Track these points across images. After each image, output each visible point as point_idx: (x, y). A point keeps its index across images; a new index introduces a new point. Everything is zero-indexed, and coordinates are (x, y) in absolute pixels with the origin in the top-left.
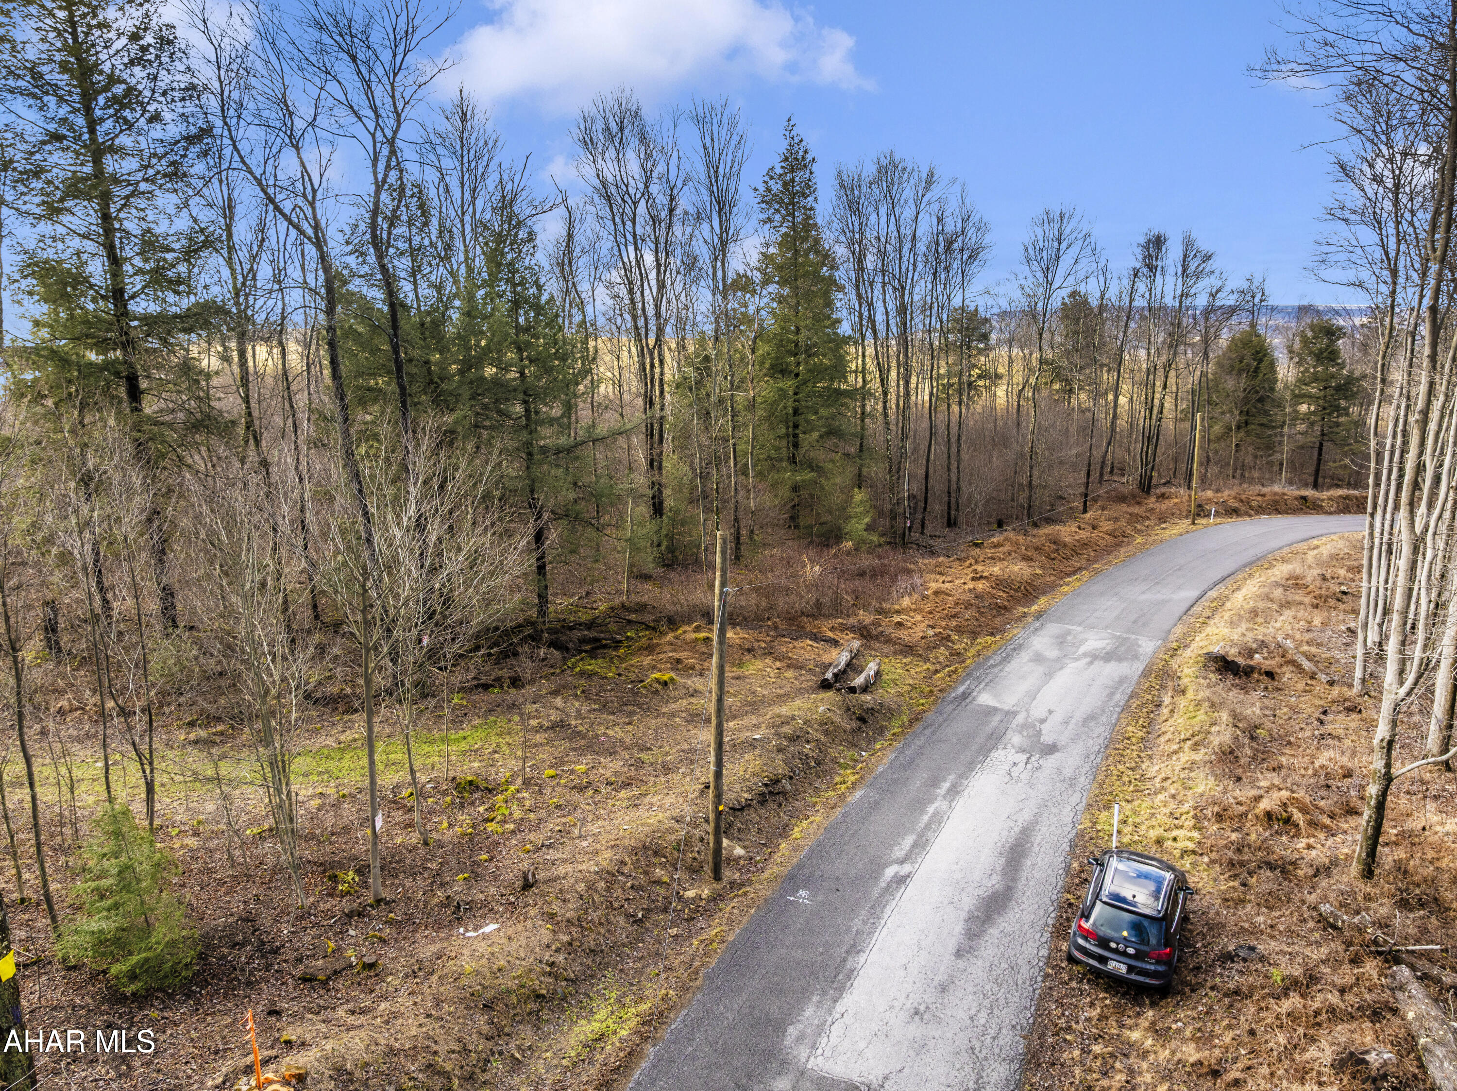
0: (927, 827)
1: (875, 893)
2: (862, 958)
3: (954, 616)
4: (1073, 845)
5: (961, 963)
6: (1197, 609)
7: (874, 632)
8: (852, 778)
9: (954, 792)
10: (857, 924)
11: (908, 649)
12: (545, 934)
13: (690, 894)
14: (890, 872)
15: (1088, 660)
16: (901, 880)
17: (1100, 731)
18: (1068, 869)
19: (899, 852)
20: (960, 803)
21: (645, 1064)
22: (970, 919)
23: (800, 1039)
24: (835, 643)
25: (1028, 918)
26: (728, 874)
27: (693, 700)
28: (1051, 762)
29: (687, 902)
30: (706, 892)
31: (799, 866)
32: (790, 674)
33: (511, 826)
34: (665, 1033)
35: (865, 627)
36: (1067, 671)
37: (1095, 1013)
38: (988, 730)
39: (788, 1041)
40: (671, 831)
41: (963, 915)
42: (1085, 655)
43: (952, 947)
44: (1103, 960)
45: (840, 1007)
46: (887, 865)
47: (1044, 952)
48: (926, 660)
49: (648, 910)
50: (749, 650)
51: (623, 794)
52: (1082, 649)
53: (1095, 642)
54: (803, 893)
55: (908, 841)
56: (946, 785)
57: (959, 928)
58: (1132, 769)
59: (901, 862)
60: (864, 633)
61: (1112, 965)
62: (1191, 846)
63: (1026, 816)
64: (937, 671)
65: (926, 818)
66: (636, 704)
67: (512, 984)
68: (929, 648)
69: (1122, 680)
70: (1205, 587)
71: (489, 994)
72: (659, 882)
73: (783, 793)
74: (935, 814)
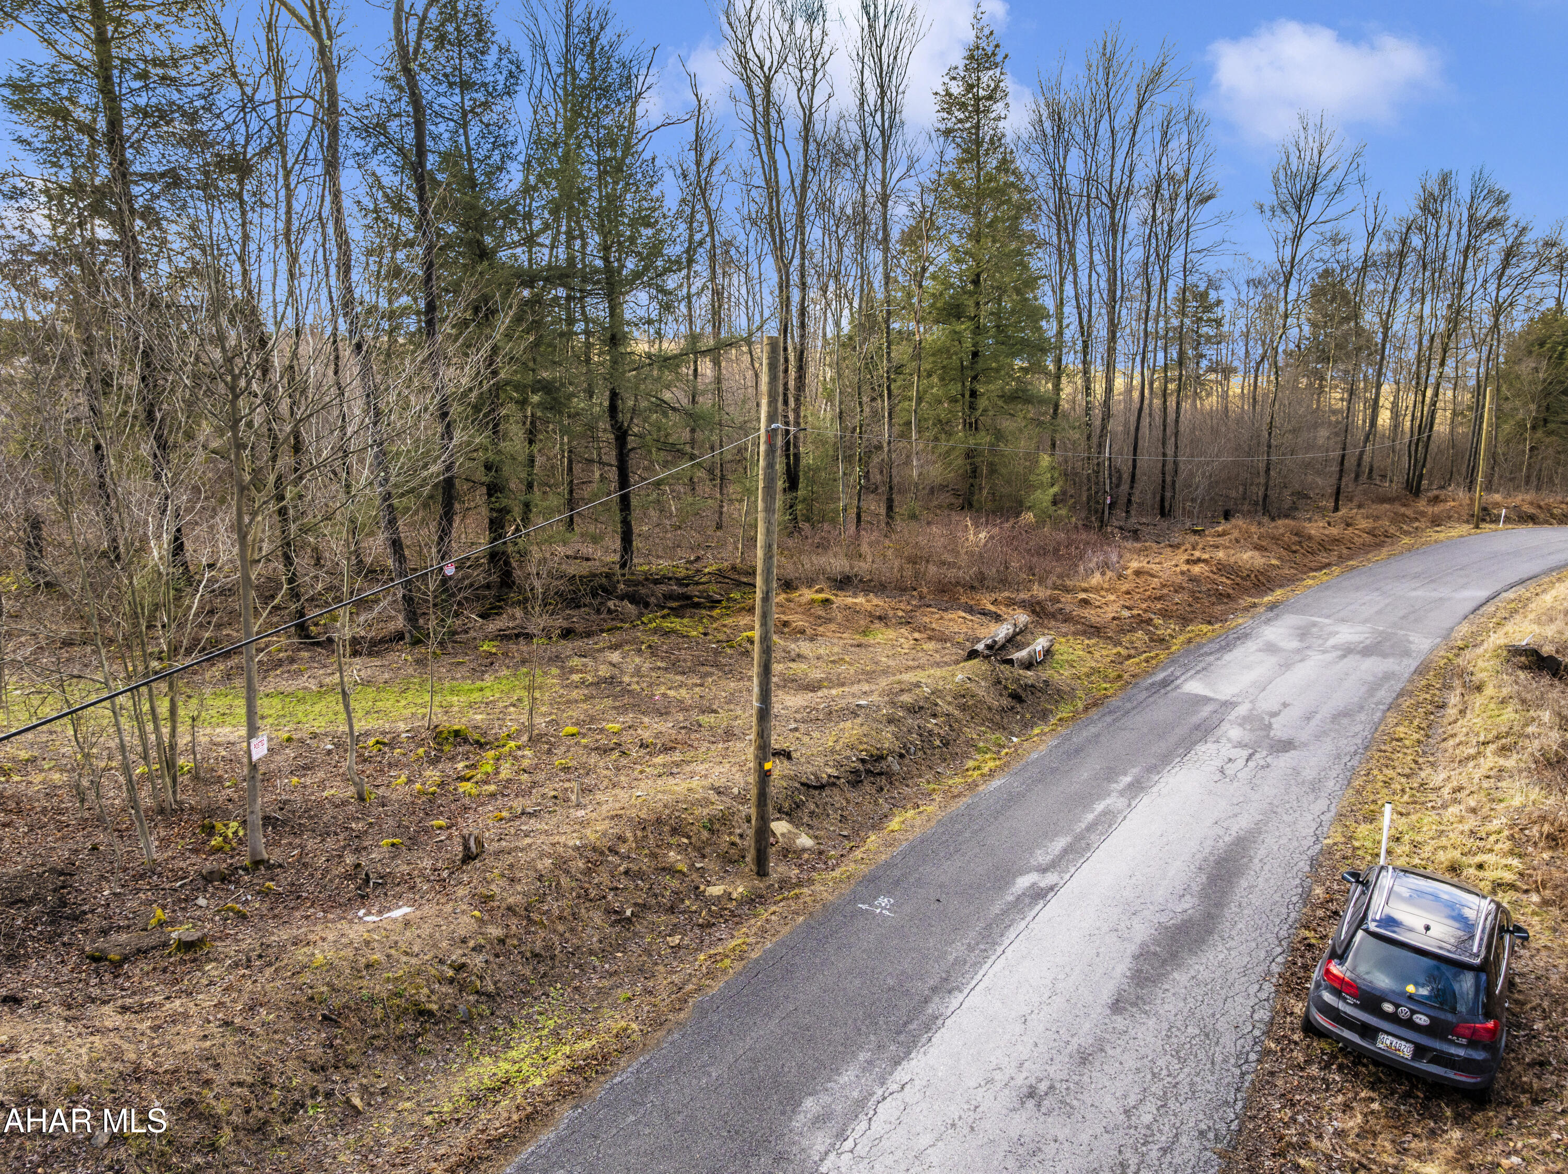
0: (1091, 828)
1: (996, 909)
2: (955, 1000)
3: (1159, 599)
4: (1315, 864)
5: (1120, 1022)
6: (1490, 608)
7: (1051, 608)
8: (991, 764)
9: (1137, 788)
10: (957, 950)
11: (1095, 630)
12: (466, 924)
13: (716, 890)
14: (1023, 882)
15: (1340, 653)
16: (1039, 895)
17: (1360, 728)
18: (1306, 897)
19: (1042, 857)
20: (1144, 803)
21: (547, 1136)
22: (1143, 955)
23: (820, 1120)
24: (998, 618)
25: (1238, 961)
26: (778, 869)
27: (791, 665)
28: (1284, 761)
29: (708, 902)
30: (739, 890)
31: (889, 865)
32: (930, 646)
33: (492, 788)
34: (599, 1090)
35: (1039, 603)
36: (1309, 663)
37: (1354, 1123)
38: (1195, 719)
39: (799, 1121)
40: (707, 802)
41: (1132, 948)
42: (1335, 647)
43: (1107, 994)
44: (1369, 1032)
45: (901, 1074)
46: (1022, 872)
47: (1263, 1014)
48: (1118, 643)
49: (644, 906)
50: (880, 618)
51: (659, 760)
52: (1332, 642)
53: (1347, 634)
54: (883, 901)
55: (1060, 843)
56: (1128, 779)
57: (1122, 968)
58: (1407, 776)
59: (1044, 870)
60: (1038, 610)
61: (1385, 1042)
62: (1508, 877)
63: (1244, 823)
64: (1129, 657)
65: (1090, 817)
66: (716, 665)
67: (381, 989)
68: (1122, 631)
69: (1388, 676)
70: (1498, 587)
71: (337, 1002)
72: (671, 871)
73: (888, 774)
74: (1105, 813)
